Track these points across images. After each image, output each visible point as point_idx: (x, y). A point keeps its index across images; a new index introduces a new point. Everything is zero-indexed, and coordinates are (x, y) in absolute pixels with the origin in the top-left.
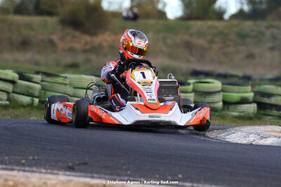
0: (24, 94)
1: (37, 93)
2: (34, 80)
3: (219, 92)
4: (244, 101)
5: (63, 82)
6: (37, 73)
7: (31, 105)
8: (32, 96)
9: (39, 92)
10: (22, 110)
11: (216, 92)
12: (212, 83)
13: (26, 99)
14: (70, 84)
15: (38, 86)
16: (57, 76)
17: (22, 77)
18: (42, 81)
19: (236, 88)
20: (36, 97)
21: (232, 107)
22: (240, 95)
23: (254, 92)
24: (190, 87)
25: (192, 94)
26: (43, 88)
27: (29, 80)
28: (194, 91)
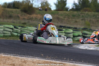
0: (15, 33)
1: (19, 32)
2: (18, 28)
3: (72, 33)
4: (79, 36)
5: (27, 29)
6: (19, 26)
7: (17, 36)
8: (18, 33)
9: (20, 32)
10: (15, 37)
11: (71, 33)
12: (70, 30)
13: (16, 34)
14: (29, 30)
15: (20, 30)
16: (25, 27)
17: (15, 28)
18: (21, 29)
19: (77, 32)
20: (19, 33)
21: (75, 37)
22: (78, 34)
23: (82, 33)
24: (64, 32)
25: (64, 33)
26: (21, 31)
27: (17, 28)
28: (65, 32)
